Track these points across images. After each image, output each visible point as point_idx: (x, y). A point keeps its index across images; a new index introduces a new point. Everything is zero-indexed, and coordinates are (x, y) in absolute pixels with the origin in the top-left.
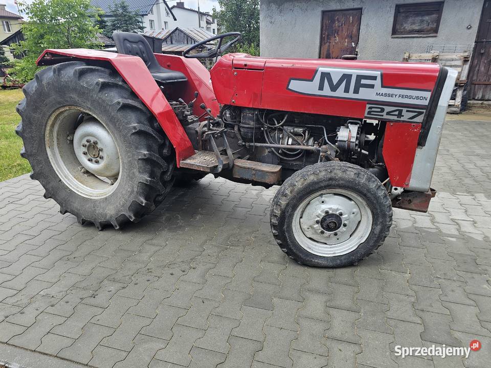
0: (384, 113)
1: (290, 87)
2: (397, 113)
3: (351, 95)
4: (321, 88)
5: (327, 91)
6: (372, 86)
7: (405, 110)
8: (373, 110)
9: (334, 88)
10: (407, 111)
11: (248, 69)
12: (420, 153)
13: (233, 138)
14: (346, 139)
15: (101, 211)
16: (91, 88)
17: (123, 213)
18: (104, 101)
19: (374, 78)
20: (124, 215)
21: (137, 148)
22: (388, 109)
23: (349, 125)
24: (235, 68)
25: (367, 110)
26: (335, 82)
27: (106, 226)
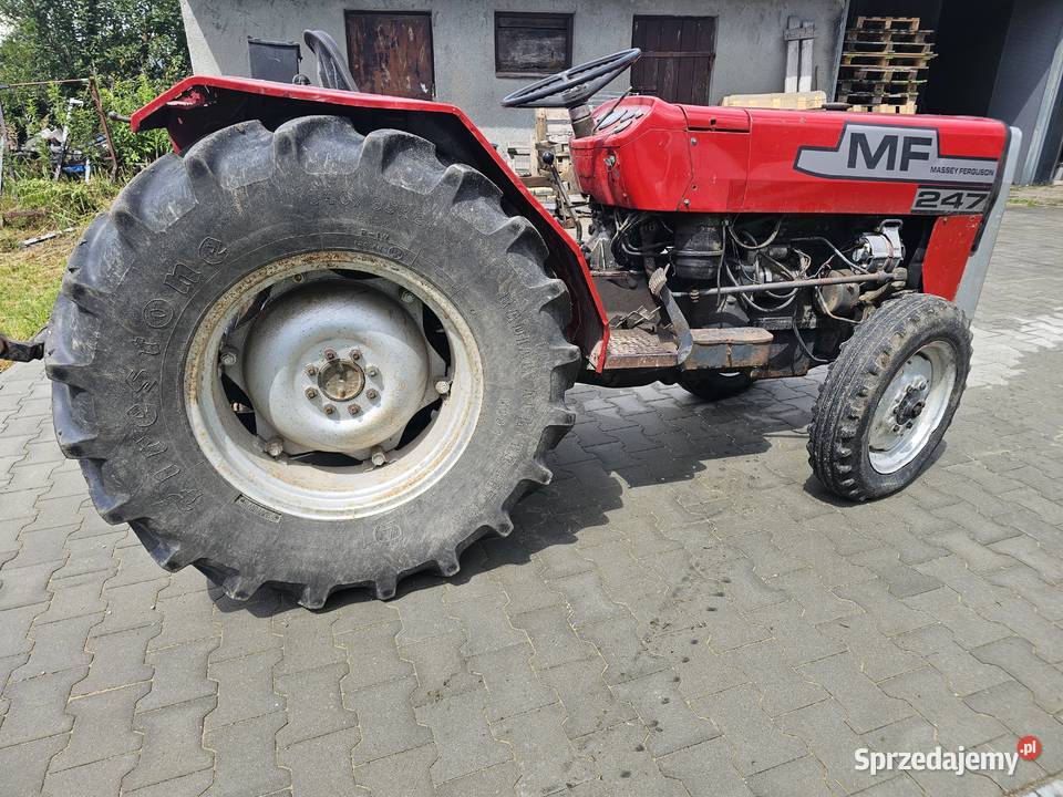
0: (938, 202)
1: (799, 165)
2: (954, 200)
3: (897, 173)
4: (852, 164)
5: (861, 170)
6: (925, 156)
7: (965, 192)
8: (926, 197)
9: (872, 162)
10: (969, 195)
11: (716, 130)
12: (972, 263)
13: (632, 288)
14: (887, 255)
15: (408, 540)
16: (427, 192)
17: (486, 523)
18: (468, 227)
19: (927, 142)
20: (487, 526)
21: (550, 340)
22: (944, 194)
23: (884, 229)
24: (690, 129)
25: (917, 198)
26: (873, 150)
27: (424, 575)
